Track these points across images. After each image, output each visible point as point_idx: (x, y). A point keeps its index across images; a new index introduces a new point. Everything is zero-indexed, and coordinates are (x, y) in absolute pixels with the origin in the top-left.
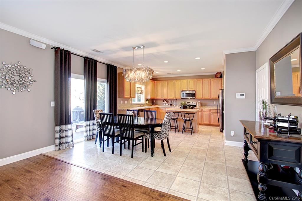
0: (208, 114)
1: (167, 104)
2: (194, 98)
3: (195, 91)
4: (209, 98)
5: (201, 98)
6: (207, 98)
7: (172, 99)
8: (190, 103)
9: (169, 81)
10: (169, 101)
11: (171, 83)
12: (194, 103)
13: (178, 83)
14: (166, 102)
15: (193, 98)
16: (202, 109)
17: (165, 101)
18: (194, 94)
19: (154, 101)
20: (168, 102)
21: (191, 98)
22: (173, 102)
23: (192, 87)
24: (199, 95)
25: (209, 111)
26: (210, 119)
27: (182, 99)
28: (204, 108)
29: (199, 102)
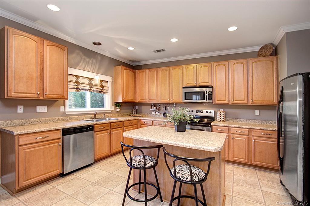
0: (244, 138)
1: (157, 113)
2: (211, 101)
3: (212, 87)
4: (245, 102)
5: (226, 102)
6: (239, 102)
7: (167, 104)
8: (201, 112)
9: (161, 69)
10: (162, 108)
11: (163, 73)
12: (210, 113)
13: (177, 72)
14: (156, 109)
15: (208, 101)
16: (229, 128)
17: (155, 106)
18: (210, 94)
19: (137, 107)
20: (159, 109)
21: (205, 101)
22: (169, 108)
23: (205, 79)
24: (221, 97)
25: (246, 132)
26: (249, 151)
27: (185, 103)
28: (233, 126)
29: (221, 110)
